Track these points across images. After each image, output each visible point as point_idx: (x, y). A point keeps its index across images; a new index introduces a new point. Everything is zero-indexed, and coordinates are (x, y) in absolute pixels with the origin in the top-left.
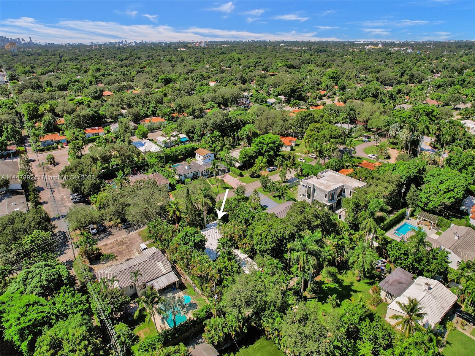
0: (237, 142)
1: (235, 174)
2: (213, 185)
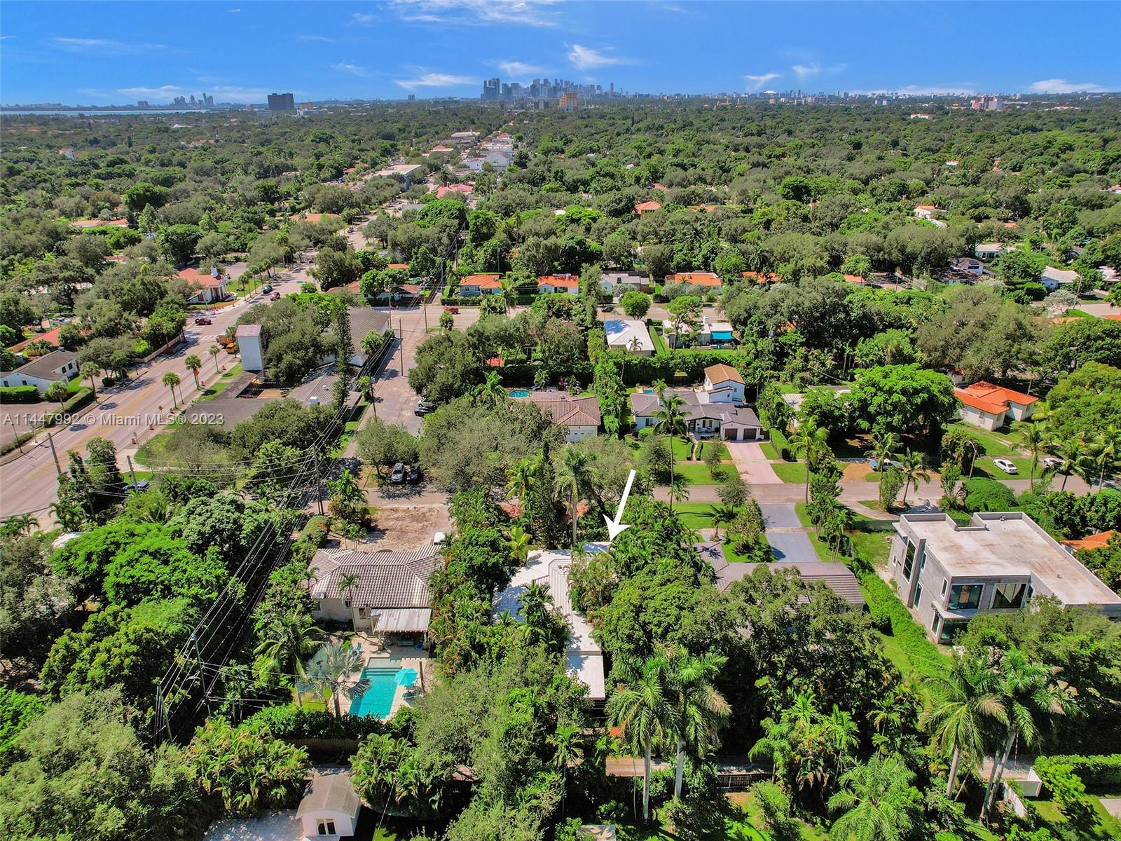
0: (850, 371)
1: (776, 449)
2: (699, 459)
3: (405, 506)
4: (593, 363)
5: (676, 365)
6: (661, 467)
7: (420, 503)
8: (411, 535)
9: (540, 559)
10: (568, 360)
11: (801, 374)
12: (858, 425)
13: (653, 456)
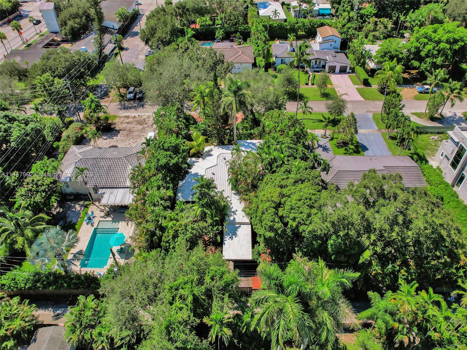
0: (401, 31)
1: (359, 78)
2: (313, 84)
3: (133, 115)
4: (250, 26)
5: (299, 28)
6: (290, 89)
7: (142, 112)
8: (135, 134)
9: (212, 153)
10: (236, 24)
11: (374, 33)
12: (411, 64)
13: (286, 82)
